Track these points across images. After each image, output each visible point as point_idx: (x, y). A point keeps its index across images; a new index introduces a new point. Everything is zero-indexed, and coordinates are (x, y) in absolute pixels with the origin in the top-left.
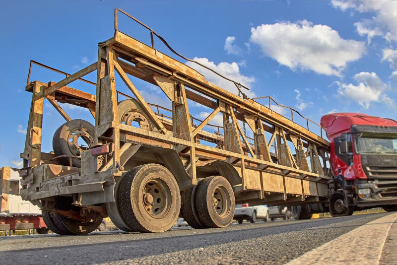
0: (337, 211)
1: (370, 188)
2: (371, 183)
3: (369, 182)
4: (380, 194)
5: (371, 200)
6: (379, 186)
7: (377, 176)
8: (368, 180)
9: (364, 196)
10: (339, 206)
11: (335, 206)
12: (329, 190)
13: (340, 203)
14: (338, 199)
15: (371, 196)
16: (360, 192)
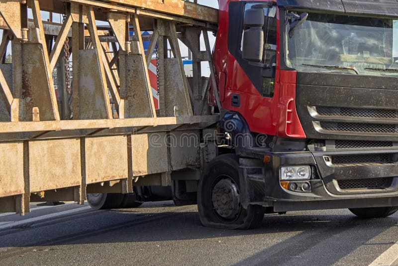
0: (219, 211)
1: (311, 165)
2: (316, 149)
3: (311, 147)
4: (335, 182)
5: (311, 195)
6: (336, 159)
7: (334, 132)
8: (308, 141)
9: (292, 186)
10: (224, 198)
11: (214, 196)
12: (202, 145)
13: (230, 191)
14: (225, 178)
15: (312, 188)
16: (285, 174)
